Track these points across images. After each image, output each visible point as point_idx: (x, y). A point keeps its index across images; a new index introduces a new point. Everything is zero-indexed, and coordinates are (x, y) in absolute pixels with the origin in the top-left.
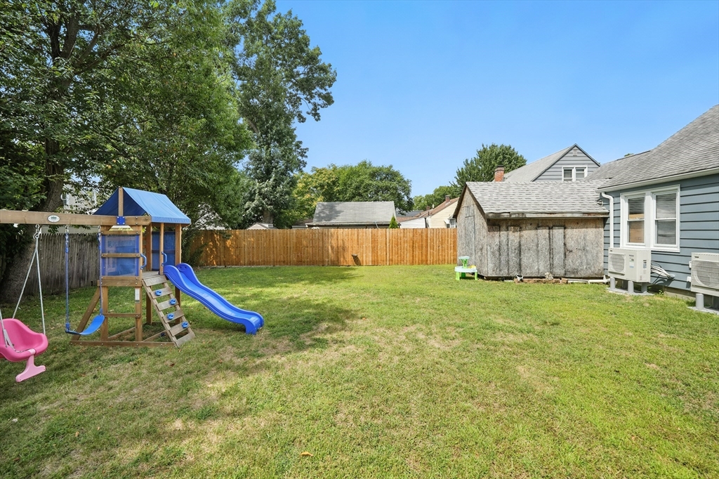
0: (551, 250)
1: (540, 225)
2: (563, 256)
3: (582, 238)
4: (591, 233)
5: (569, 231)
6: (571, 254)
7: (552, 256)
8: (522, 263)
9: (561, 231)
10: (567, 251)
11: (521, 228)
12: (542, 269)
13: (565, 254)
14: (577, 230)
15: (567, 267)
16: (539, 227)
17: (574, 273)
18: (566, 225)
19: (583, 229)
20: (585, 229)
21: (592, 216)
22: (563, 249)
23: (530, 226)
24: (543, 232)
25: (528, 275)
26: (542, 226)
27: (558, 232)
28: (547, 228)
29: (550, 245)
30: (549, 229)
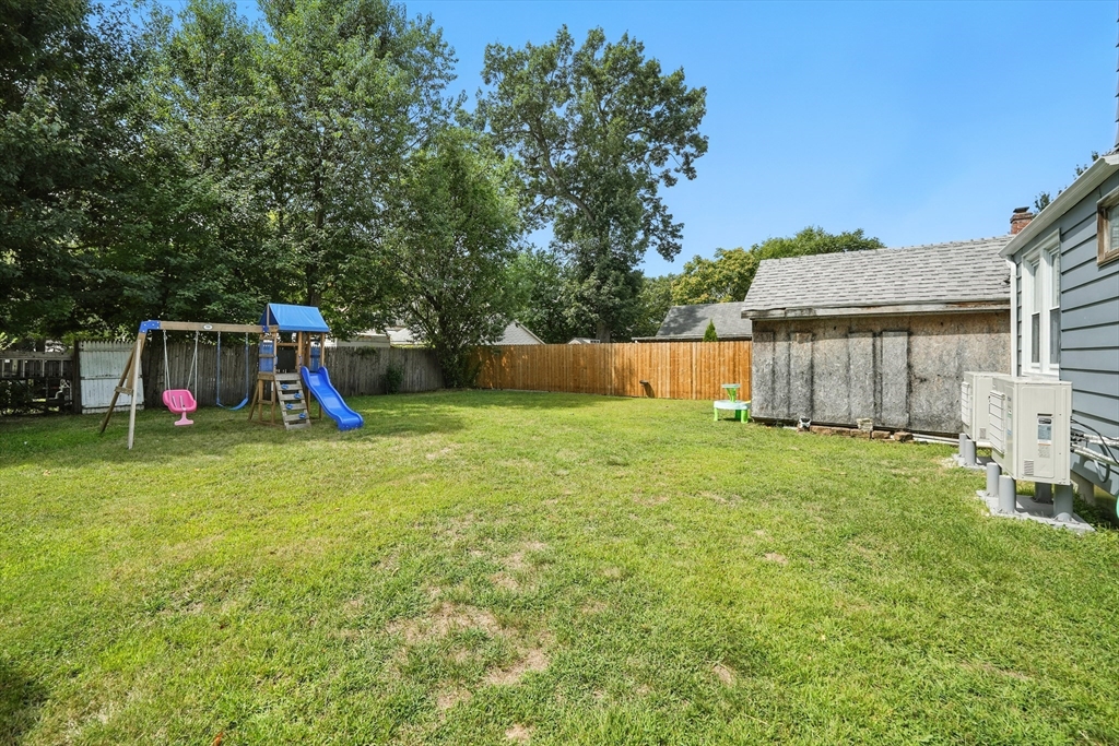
0: (877, 377)
1: (854, 328)
2: (904, 388)
3: (953, 353)
4: (976, 343)
5: (920, 341)
6: (925, 385)
7: (879, 388)
8: (815, 397)
9: (902, 340)
10: (913, 381)
11: (814, 335)
12: (856, 410)
13: (910, 384)
14: (940, 338)
15: (917, 411)
16: (851, 333)
17: (929, 424)
18: (914, 328)
19: (956, 336)
20: (962, 336)
21: (971, 308)
22: (905, 374)
23: (833, 332)
24: (863, 344)
25: (827, 421)
26: (858, 331)
27: (894, 344)
28: (870, 334)
29: (874, 366)
30: (874, 335)
